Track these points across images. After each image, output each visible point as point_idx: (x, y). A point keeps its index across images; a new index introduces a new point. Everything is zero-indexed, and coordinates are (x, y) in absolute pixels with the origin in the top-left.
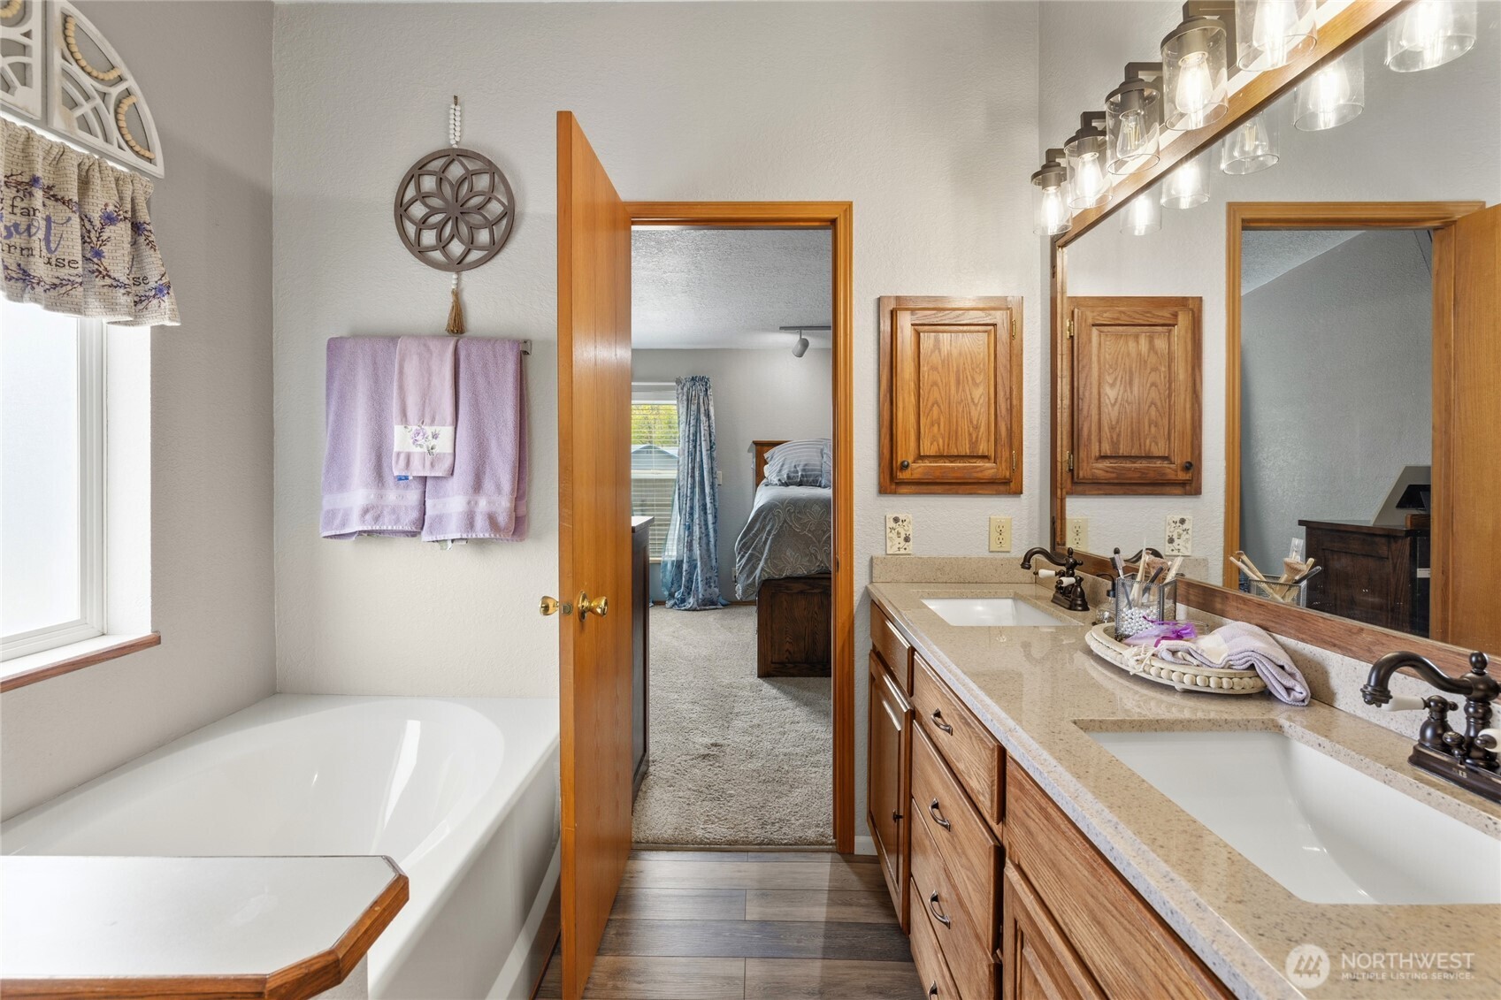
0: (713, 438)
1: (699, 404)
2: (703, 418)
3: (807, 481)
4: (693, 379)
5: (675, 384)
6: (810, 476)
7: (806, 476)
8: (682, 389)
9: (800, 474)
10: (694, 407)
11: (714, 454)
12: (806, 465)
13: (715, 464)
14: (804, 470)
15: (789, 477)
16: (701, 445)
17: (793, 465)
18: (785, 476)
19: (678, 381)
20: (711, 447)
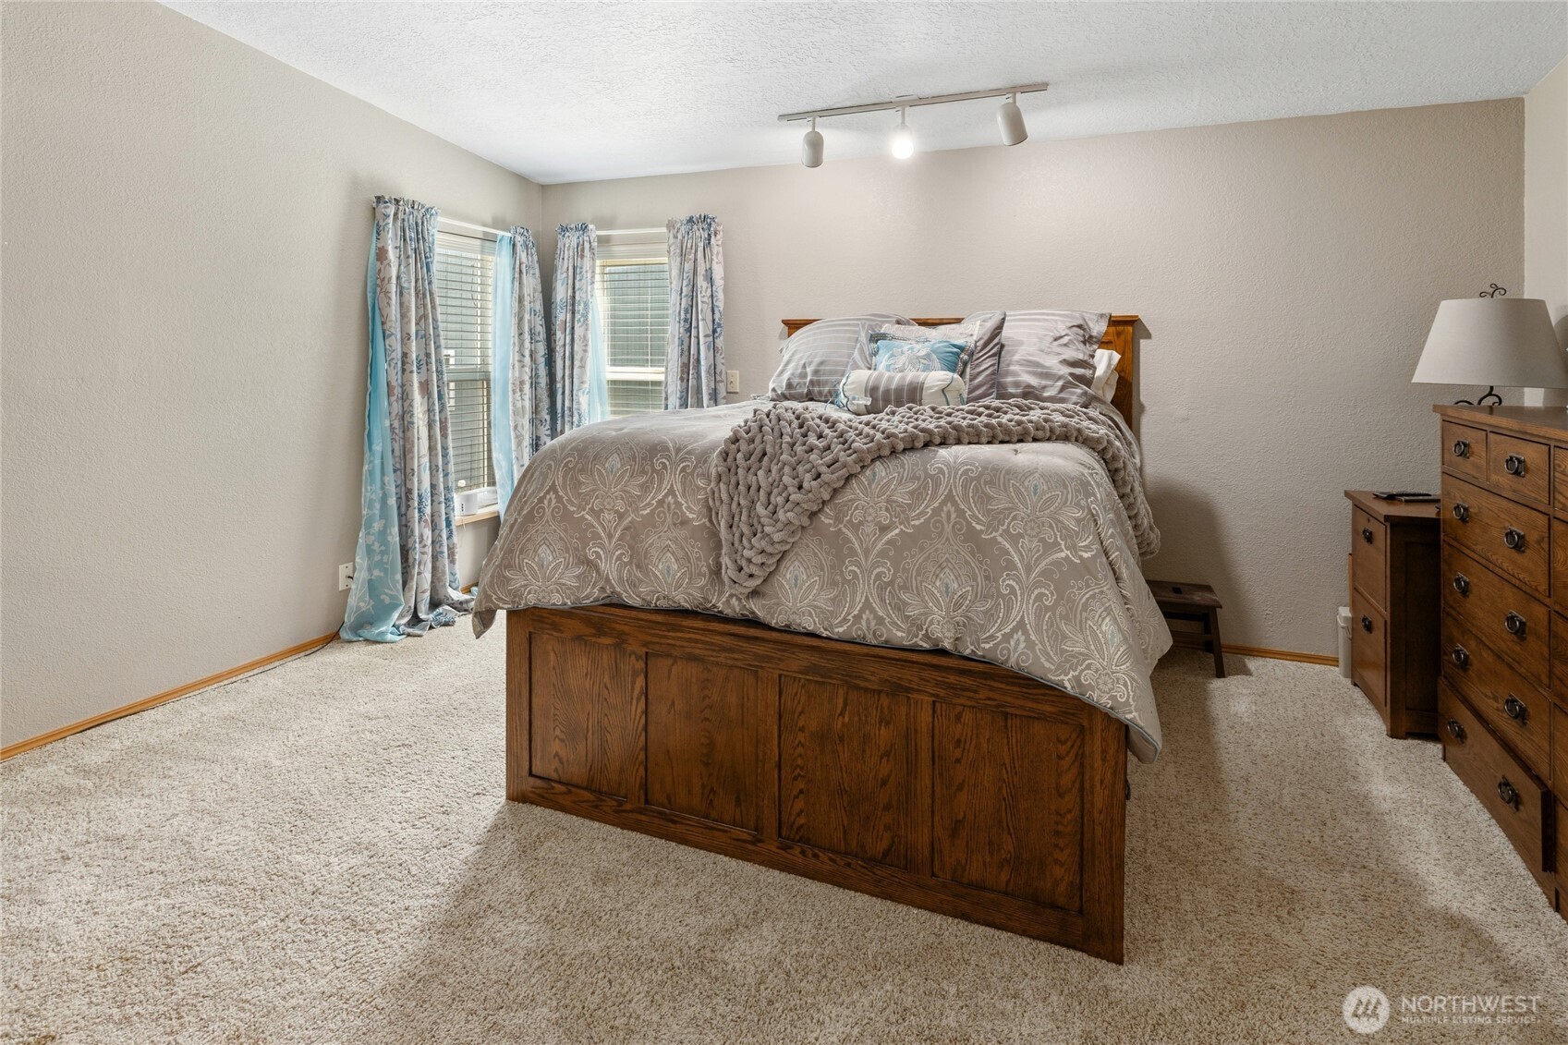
0: (717, 316)
1: (695, 260)
2: (701, 283)
3: (820, 393)
4: (690, 220)
5: (664, 230)
6: (825, 383)
7: (819, 383)
8: (676, 237)
9: (809, 378)
10: (688, 266)
11: (719, 342)
12: (822, 363)
13: (719, 360)
14: (816, 372)
15: (789, 385)
16: (697, 327)
17: (802, 362)
18: (784, 384)
19: (670, 225)
20: (714, 331)
